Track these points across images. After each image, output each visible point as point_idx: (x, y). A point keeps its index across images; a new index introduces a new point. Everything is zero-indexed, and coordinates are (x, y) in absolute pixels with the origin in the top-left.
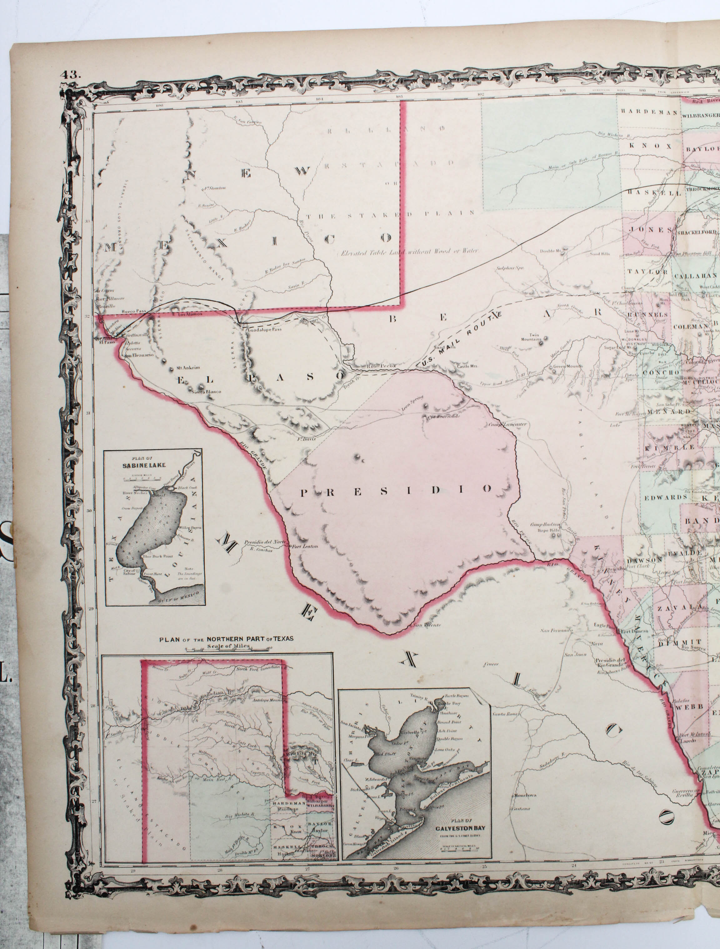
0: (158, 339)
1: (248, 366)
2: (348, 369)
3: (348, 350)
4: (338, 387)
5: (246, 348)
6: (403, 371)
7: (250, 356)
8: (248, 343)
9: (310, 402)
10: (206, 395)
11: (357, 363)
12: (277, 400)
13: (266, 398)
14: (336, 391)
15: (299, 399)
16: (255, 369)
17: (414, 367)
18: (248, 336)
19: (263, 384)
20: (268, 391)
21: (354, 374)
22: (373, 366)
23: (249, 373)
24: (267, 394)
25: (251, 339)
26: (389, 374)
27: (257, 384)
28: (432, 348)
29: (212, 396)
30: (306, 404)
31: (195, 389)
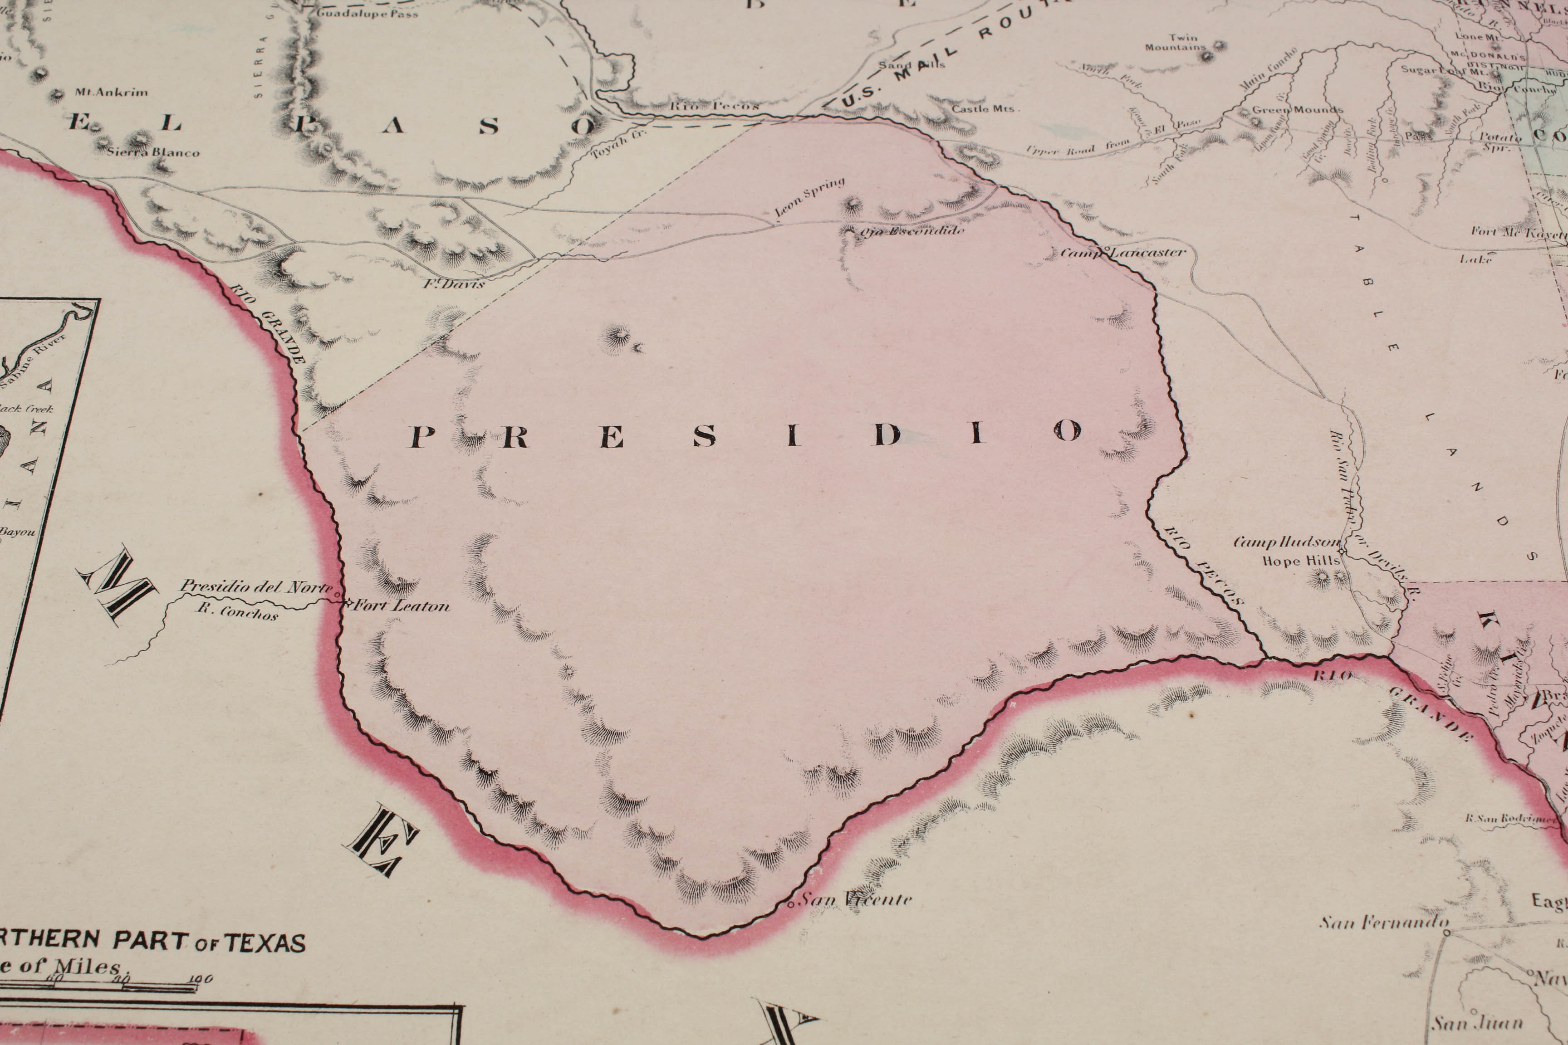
0: (37, 23)
1: (299, 94)
2: (609, 111)
3: (615, 68)
4: (575, 153)
5: (303, 53)
6: (782, 120)
7: (311, 72)
8: (309, 42)
9: (480, 187)
10: (151, 159)
11: (639, 98)
12: (376, 180)
13: (338, 173)
14: (566, 164)
15: (444, 179)
16: (317, 103)
17: (816, 109)
18: (313, 26)
19: (337, 140)
20: (350, 157)
21: (628, 123)
22: (688, 104)
23: (298, 110)
24: (343, 164)
25: (320, 34)
26: (738, 126)
27: (319, 140)
28: (872, 66)
29: (168, 162)
30: (467, 192)
31: (119, 142)
